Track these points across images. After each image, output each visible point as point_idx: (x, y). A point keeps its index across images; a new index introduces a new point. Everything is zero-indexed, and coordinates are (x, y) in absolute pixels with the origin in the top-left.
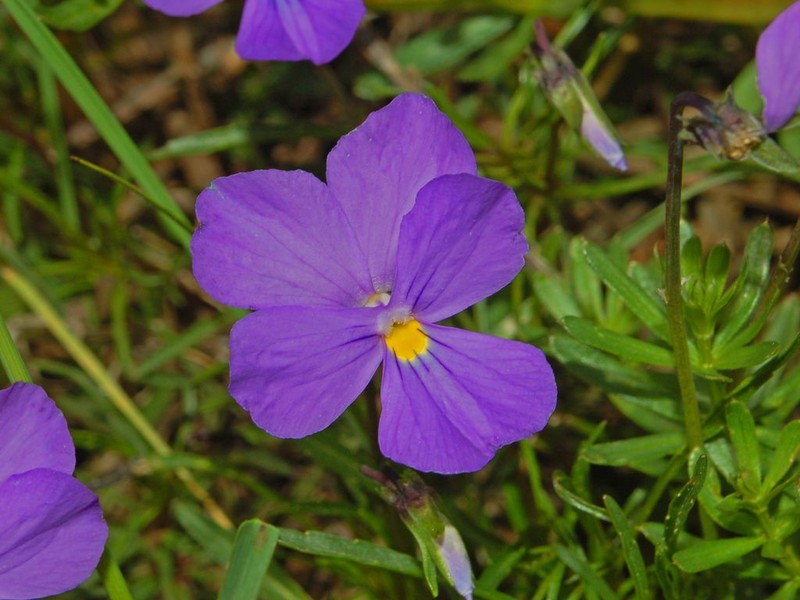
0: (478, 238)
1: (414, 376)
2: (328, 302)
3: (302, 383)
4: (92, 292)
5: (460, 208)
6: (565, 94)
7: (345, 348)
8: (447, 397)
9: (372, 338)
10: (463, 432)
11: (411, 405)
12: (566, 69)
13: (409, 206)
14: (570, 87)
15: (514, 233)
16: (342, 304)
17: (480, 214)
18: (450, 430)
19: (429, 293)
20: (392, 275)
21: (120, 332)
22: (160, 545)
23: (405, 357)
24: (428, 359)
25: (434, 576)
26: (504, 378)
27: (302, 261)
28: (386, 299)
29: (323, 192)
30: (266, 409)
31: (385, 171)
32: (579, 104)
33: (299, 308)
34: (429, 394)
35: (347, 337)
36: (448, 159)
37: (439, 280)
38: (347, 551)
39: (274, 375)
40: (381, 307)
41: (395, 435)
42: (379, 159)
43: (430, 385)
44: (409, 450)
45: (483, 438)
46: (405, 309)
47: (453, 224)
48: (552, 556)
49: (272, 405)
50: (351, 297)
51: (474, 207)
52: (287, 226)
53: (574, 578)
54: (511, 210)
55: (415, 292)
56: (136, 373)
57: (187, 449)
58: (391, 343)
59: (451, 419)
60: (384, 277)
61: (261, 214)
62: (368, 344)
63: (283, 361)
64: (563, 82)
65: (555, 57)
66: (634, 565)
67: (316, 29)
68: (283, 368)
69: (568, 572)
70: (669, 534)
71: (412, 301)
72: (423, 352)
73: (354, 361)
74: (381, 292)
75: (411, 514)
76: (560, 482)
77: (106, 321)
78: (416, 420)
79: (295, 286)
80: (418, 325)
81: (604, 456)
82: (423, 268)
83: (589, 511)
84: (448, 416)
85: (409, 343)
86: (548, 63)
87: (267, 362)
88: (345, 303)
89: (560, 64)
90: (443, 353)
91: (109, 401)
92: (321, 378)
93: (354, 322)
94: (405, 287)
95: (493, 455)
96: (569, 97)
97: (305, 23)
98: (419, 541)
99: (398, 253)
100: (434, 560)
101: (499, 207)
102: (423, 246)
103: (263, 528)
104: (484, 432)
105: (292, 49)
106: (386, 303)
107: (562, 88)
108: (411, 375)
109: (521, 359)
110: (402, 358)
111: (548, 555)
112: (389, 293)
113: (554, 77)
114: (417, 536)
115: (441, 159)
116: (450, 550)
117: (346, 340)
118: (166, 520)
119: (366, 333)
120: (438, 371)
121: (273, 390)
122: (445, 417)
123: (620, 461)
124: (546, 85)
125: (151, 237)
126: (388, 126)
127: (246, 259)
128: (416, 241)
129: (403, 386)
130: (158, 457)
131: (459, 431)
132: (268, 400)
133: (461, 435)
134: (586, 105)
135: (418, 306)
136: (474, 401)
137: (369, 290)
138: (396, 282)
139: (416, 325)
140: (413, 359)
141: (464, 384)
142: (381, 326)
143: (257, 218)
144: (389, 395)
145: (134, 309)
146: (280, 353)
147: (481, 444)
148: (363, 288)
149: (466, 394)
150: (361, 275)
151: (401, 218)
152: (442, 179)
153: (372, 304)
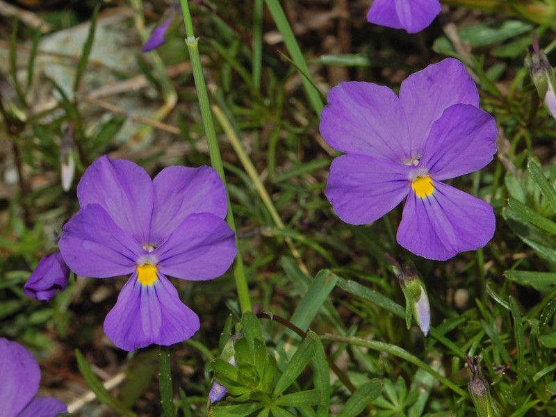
0: (471, 141)
1: (423, 206)
2: (386, 158)
3: (364, 197)
4: (260, 129)
5: (465, 122)
6: (540, 77)
7: (390, 184)
8: (437, 220)
9: (405, 182)
10: (441, 239)
11: (418, 220)
12: (544, 64)
13: (439, 116)
14: (544, 74)
15: (490, 142)
16: (393, 161)
17: (476, 128)
18: (434, 236)
19: (440, 164)
20: (422, 152)
21: (271, 155)
22: (267, 280)
23: (420, 195)
24: (432, 199)
25: (410, 319)
26: (469, 216)
27: (377, 134)
28: (416, 163)
29: (395, 100)
30: (342, 206)
31: (430, 96)
32: (547, 84)
33: (370, 158)
34: (428, 218)
35: (392, 178)
36: (465, 97)
37: (446, 159)
38: (368, 296)
39: (350, 189)
40: (413, 166)
41: (406, 234)
42: (429, 89)
43: (430, 213)
44: (411, 242)
45: (451, 246)
46: (426, 170)
47: (460, 130)
48: (479, 327)
49: (345, 205)
50: (399, 158)
51: (472, 124)
52: (373, 114)
53: (489, 341)
54: (491, 129)
55: (432, 162)
56: (276, 179)
57: (294, 227)
58: (415, 186)
59: (437, 232)
60: (418, 151)
61: (361, 105)
62: (402, 184)
63: (355, 183)
64: (541, 71)
65: (540, 56)
66: (519, 337)
67: (412, 13)
68: (355, 187)
69: (486, 337)
70: (541, 325)
71: (430, 166)
72: (430, 195)
73: (393, 191)
74: (415, 159)
75: (406, 283)
76: (490, 285)
77: (265, 148)
78: (418, 228)
79: (371, 146)
80: (430, 180)
81: (517, 277)
82: (440, 150)
83: (503, 304)
84: (436, 230)
85: (424, 188)
86: (535, 59)
87: (347, 181)
88: (395, 160)
89: (541, 60)
90: (440, 197)
91: (257, 192)
92: (374, 196)
93: (397, 172)
94: (427, 159)
95: (454, 255)
96: (542, 80)
97: (407, 9)
98: (407, 298)
99: (427, 140)
100: (412, 310)
101: (486, 126)
102: (442, 139)
103: (330, 275)
104: (453, 243)
105: (397, 22)
106: (416, 165)
107: (540, 74)
108: (422, 205)
109: (480, 209)
110: (418, 195)
111: (477, 325)
112: (419, 160)
113: (537, 67)
114: (406, 295)
115: (461, 96)
116: (422, 306)
117: (391, 179)
118: (274, 267)
119: (402, 178)
120: (436, 207)
121: (348, 197)
122: (434, 230)
123: (525, 282)
124: (532, 70)
125: (300, 105)
126: (437, 73)
127: (348, 126)
128: (438, 136)
129: (416, 209)
130: (277, 229)
131: (439, 239)
132: (344, 202)
133: (440, 242)
134: (550, 86)
135: (433, 170)
136: (451, 225)
137: (409, 157)
138: (424, 155)
139: (429, 180)
140: (424, 197)
141: (448, 216)
142: (411, 176)
143: (359, 107)
144: (407, 212)
145: (282, 144)
146: (355, 179)
147: (449, 248)
148: (406, 154)
149: (448, 221)
150: (407, 148)
151: (433, 122)
152: (459, 105)
153: (409, 164)
